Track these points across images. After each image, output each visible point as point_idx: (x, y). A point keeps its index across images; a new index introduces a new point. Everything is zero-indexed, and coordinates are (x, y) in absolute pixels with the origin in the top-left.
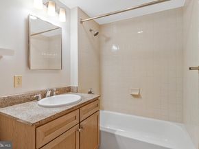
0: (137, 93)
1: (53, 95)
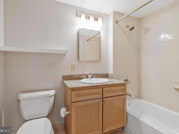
1: (93, 78)
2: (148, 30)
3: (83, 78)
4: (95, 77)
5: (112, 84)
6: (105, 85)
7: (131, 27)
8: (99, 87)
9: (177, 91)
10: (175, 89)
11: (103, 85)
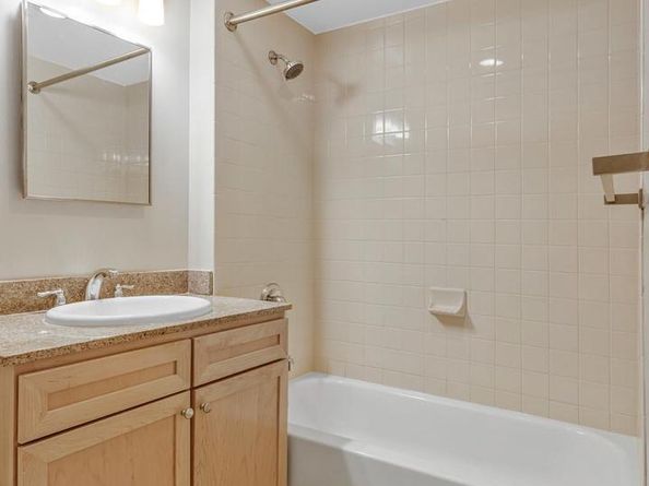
0: (453, 308)
1: (113, 296)
2: (347, 92)
3: (51, 302)
4: (127, 293)
5: (234, 318)
6: (200, 324)
7: (292, 64)
8: (175, 336)
9: (441, 321)
10: (434, 318)
11: (193, 324)
